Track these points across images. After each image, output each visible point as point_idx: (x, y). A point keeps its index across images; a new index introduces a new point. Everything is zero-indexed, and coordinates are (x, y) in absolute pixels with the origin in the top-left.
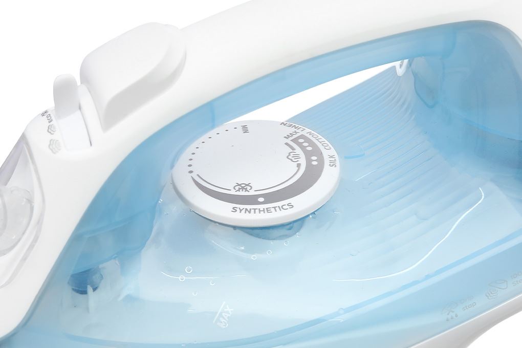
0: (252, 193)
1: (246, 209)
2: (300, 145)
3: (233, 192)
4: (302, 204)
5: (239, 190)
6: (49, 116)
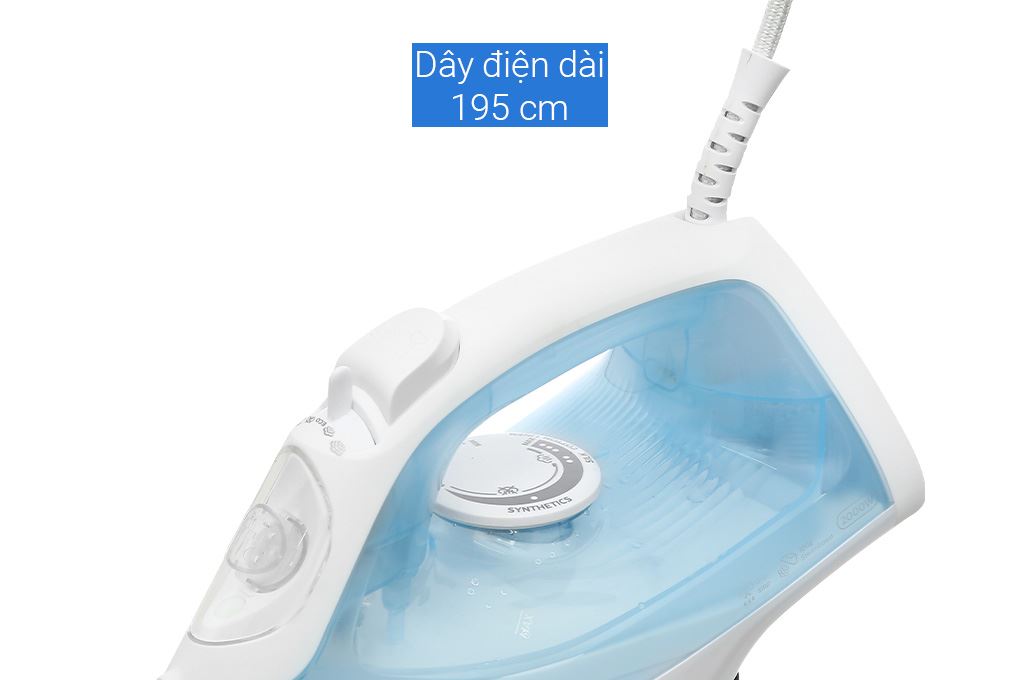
0: (520, 494)
1: (524, 509)
2: (541, 447)
3: (500, 496)
4: (579, 495)
5: (505, 493)
6: (319, 420)
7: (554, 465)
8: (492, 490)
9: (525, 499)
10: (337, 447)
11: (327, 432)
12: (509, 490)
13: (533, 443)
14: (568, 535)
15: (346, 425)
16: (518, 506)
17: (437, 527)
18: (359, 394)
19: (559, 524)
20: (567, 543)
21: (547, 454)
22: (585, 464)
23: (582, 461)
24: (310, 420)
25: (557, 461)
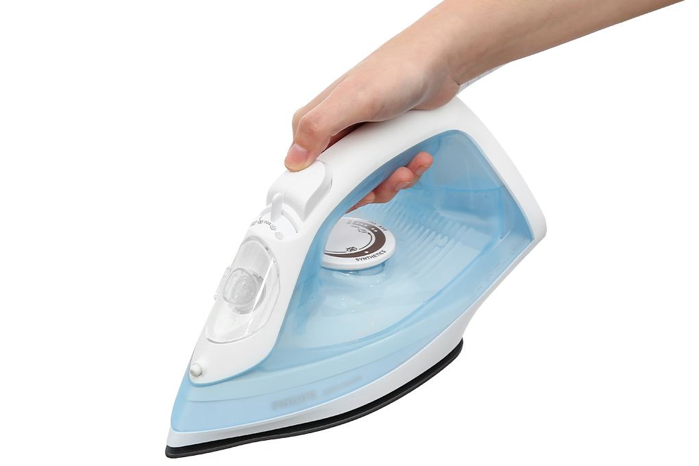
0: (359, 250)
2: (358, 225)
5: (351, 251)
6: (266, 222)
7: (369, 234)
8: (343, 250)
9: (362, 253)
10: (279, 236)
11: (273, 228)
12: (352, 249)
13: (352, 222)
14: (382, 270)
15: (281, 223)
16: (360, 257)
17: (322, 273)
18: (285, 207)
19: (379, 265)
20: (383, 274)
21: (362, 228)
22: (384, 232)
23: (382, 230)
24: (261, 222)
25: (370, 232)
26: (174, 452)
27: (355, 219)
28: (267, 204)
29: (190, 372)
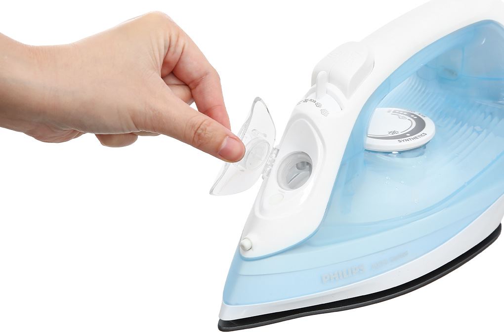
0: (400, 133)
1: (405, 140)
2: (398, 113)
3: (391, 135)
5: (393, 134)
6: (311, 100)
7: (409, 120)
8: (385, 133)
9: (404, 136)
11: (318, 105)
12: (394, 132)
13: (393, 111)
14: (424, 152)
16: (403, 139)
18: (330, 86)
20: (424, 157)
21: (402, 115)
22: (423, 118)
23: (422, 117)
24: (306, 101)
25: (409, 118)
26: (225, 326)
27: (394, 109)
28: (312, 86)
29: (241, 247)
